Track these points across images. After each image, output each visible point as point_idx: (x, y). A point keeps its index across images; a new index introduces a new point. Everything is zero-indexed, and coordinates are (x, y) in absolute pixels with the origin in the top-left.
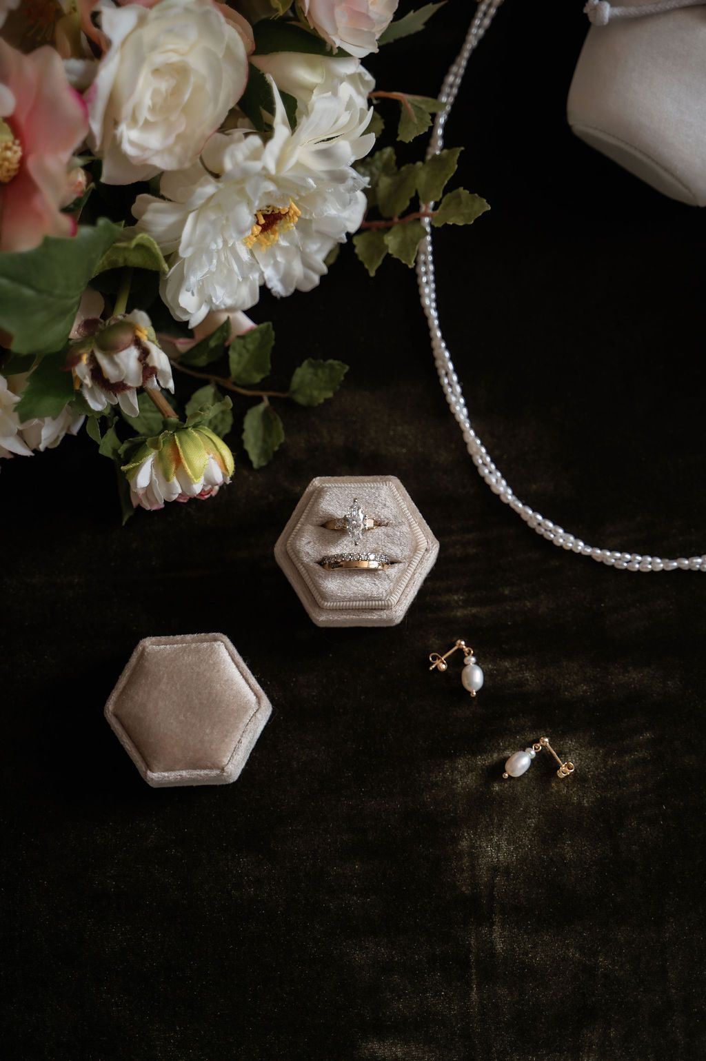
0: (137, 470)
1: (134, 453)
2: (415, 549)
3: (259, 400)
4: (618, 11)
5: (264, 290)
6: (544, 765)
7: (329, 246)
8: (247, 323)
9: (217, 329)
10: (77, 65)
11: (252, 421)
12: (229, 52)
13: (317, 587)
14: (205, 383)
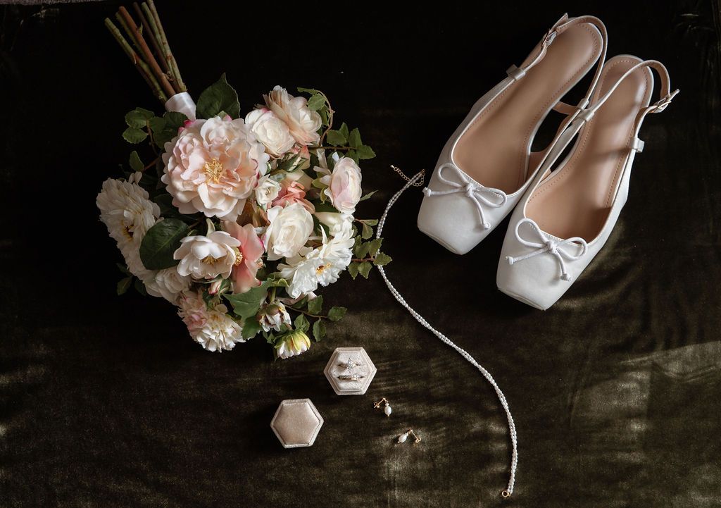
0: (279, 348)
1: (278, 342)
2: (369, 373)
3: (318, 319)
4: (434, 193)
5: (319, 284)
6: (411, 439)
7: (339, 271)
8: (314, 295)
9: (304, 298)
10: (260, 229)
11: (316, 326)
12: (308, 220)
13: (338, 385)
14: (300, 313)
